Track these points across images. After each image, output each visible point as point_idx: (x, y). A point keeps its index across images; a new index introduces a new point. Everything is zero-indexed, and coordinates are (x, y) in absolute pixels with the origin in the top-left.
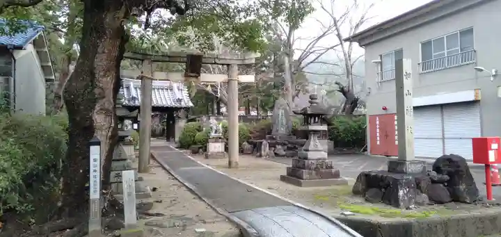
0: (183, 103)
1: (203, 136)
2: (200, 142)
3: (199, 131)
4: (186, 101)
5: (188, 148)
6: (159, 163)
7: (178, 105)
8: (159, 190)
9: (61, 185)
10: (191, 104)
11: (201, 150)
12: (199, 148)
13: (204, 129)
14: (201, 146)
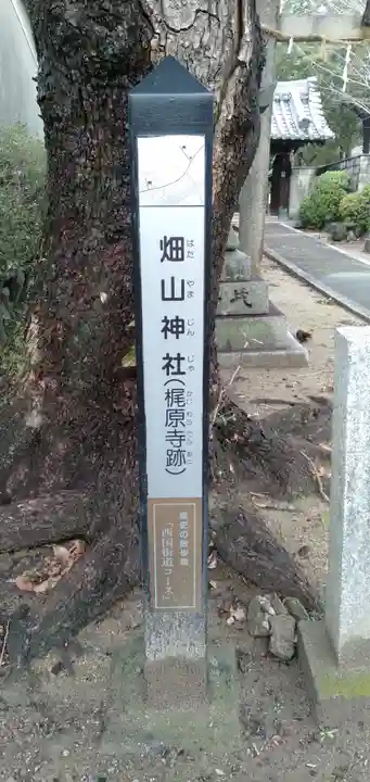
0: (311, 130)
1: (360, 201)
2: (351, 215)
3: (349, 191)
4: (319, 126)
5: (321, 229)
6: (273, 259)
7: (300, 134)
8: (316, 338)
9: (32, 346)
10: (328, 133)
11: (351, 233)
12: (349, 229)
13: (361, 186)
14: (352, 224)
